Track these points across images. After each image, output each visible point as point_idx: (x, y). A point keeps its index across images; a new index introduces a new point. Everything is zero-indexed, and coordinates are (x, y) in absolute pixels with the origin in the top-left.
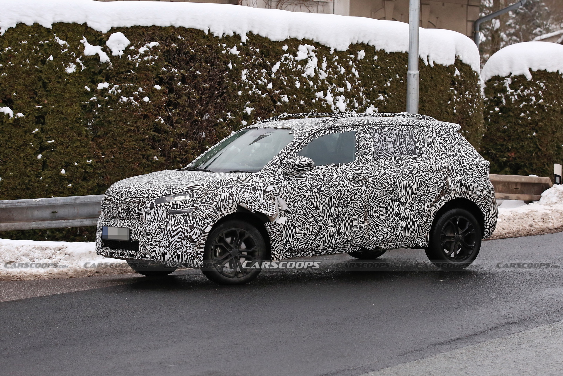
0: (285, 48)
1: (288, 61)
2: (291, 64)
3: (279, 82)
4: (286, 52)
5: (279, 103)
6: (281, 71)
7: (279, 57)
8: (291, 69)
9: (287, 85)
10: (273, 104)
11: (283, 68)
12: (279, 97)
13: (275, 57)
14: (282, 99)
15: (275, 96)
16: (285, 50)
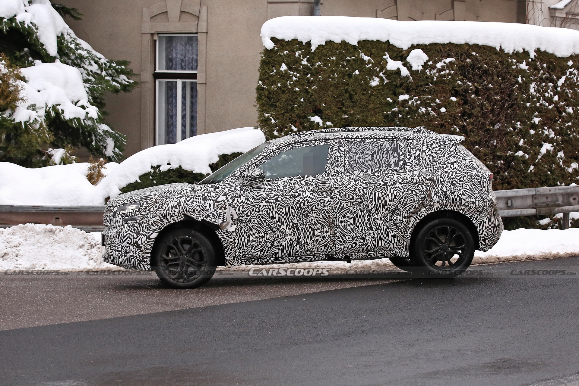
0: (570, 63)
1: (572, 75)
2: (575, 78)
3: (565, 95)
4: (571, 67)
5: (564, 114)
6: (566, 85)
7: (564, 72)
8: (575, 83)
9: (572, 98)
10: (558, 115)
11: (568, 82)
12: (564, 108)
13: (561, 71)
14: (567, 110)
15: (561, 108)
16: (570, 66)
